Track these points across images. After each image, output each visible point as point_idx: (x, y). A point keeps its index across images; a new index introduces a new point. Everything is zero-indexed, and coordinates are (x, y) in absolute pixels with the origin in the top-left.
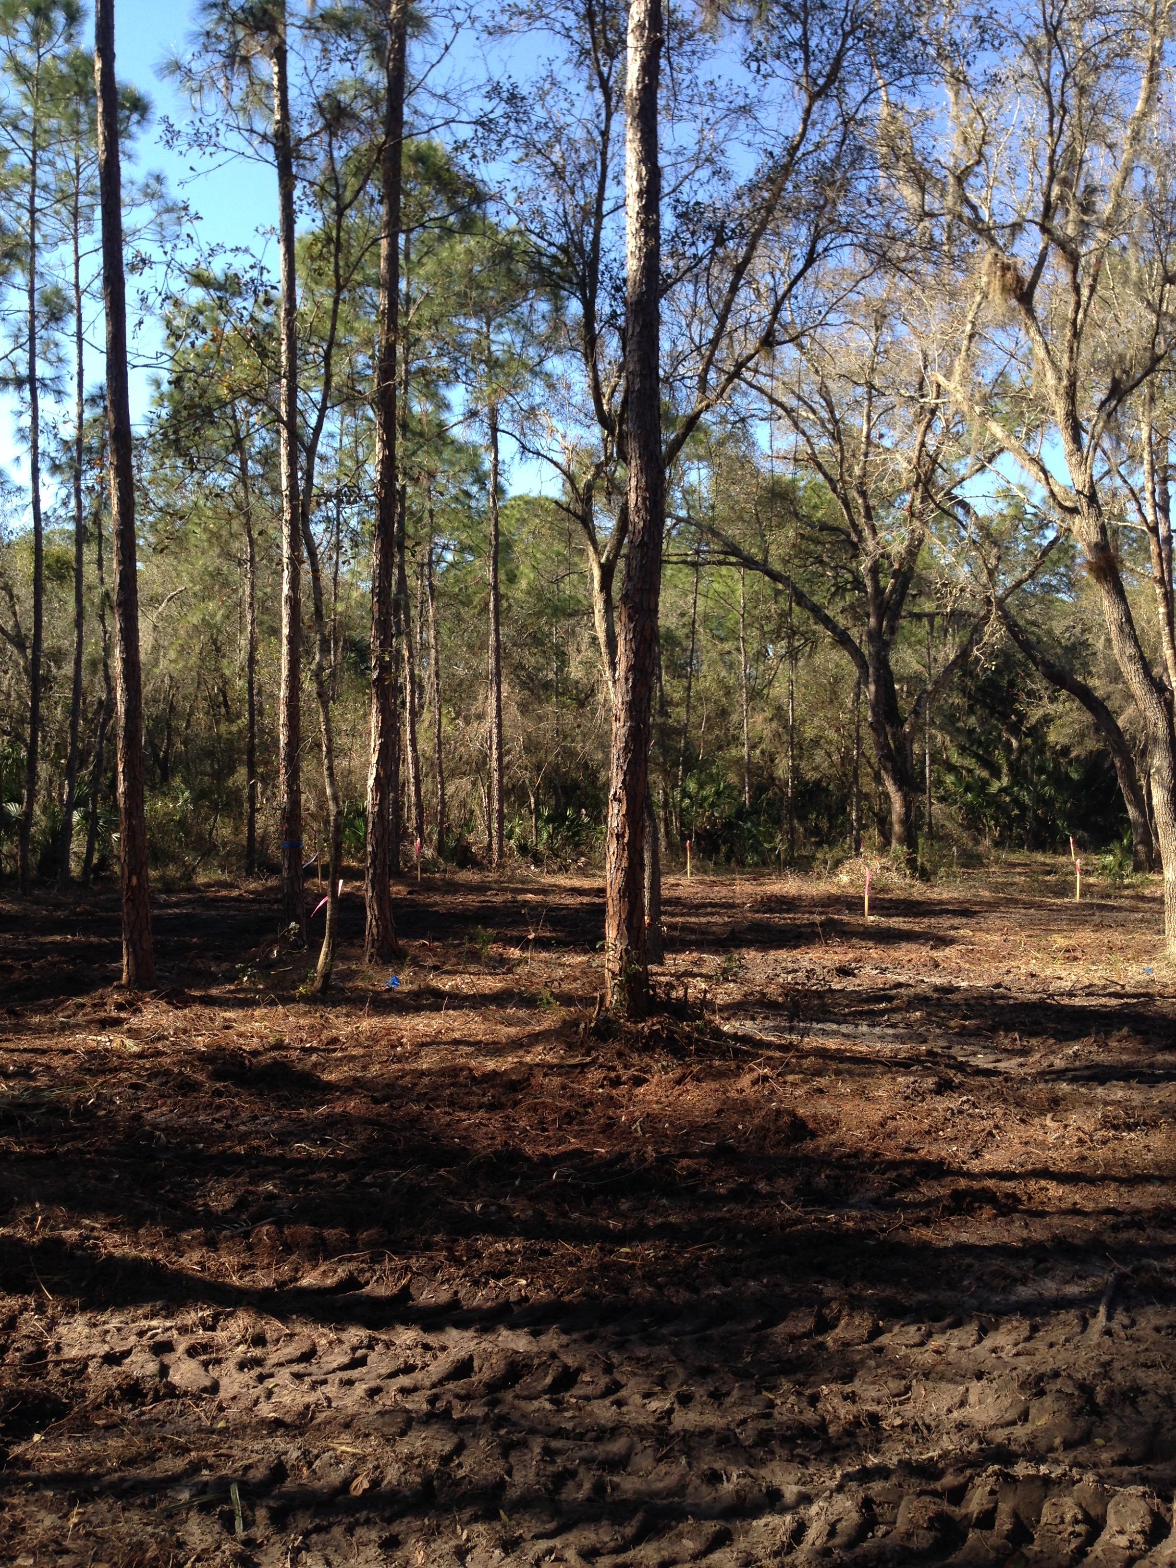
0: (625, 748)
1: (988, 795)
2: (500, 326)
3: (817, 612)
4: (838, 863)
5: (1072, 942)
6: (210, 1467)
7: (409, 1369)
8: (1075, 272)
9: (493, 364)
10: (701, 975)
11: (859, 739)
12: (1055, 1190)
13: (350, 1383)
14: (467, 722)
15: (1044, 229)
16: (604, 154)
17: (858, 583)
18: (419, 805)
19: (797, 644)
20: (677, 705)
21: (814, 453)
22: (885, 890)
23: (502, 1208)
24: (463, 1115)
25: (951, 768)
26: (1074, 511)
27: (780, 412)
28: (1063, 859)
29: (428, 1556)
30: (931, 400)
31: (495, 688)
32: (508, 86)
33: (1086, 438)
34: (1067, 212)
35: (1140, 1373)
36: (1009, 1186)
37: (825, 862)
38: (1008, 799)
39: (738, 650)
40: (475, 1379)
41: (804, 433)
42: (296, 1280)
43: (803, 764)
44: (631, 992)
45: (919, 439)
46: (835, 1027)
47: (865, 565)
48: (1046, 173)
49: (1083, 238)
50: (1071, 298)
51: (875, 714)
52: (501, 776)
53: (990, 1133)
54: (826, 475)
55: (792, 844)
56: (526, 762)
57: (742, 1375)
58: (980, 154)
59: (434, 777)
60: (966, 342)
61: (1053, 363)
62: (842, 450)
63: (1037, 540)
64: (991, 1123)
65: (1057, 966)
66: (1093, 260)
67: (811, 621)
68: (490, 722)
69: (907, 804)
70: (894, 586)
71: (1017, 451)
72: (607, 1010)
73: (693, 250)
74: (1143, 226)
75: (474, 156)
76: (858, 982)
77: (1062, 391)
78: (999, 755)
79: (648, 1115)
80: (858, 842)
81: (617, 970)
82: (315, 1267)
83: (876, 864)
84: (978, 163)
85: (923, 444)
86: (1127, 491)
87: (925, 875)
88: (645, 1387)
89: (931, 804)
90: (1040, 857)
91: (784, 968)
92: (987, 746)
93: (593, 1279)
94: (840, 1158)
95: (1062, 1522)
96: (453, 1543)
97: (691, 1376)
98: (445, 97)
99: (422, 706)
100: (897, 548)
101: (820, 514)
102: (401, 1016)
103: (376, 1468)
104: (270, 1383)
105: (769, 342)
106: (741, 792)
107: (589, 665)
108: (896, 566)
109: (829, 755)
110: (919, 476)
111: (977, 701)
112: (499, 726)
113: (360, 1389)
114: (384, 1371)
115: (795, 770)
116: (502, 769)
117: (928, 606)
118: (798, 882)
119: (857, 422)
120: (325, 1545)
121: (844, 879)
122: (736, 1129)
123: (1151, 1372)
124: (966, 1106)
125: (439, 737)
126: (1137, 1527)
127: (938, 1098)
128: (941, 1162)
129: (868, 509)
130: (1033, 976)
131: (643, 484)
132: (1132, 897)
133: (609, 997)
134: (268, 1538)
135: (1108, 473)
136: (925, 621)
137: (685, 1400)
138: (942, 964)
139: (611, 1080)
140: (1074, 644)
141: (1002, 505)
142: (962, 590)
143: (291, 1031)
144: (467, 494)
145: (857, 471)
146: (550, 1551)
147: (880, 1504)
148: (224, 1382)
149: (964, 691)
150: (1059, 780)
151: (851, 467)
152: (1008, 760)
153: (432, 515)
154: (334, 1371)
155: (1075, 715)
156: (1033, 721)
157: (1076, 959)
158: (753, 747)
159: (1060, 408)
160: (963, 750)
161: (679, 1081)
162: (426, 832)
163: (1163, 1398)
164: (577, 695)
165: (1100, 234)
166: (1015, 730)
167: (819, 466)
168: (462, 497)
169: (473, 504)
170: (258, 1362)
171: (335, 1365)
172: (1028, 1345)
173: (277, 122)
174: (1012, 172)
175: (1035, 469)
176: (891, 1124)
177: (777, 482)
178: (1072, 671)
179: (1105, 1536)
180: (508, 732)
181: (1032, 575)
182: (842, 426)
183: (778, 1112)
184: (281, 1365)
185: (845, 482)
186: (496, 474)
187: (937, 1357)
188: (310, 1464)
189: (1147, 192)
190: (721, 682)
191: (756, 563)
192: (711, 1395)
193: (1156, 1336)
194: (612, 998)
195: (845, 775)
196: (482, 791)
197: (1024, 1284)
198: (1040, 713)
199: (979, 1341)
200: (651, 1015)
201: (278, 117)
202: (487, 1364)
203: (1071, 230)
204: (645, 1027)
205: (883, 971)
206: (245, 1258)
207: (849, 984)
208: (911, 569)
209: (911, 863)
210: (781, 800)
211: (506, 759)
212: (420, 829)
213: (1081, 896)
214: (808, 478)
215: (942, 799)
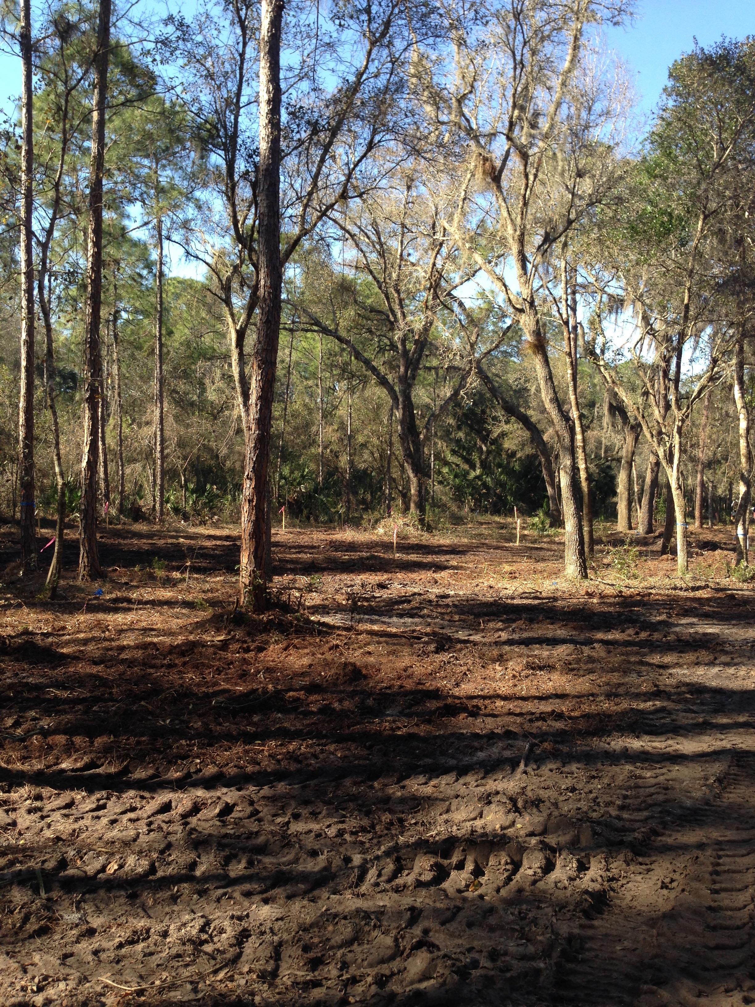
0: (255, 447)
1: (467, 480)
2: (164, 166)
3: (367, 362)
4: (377, 521)
5: (514, 568)
6: (21, 862)
7: (133, 809)
8: (526, 166)
9: (161, 191)
10: (296, 588)
11: (391, 444)
12: (499, 703)
13: (98, 818)
14: (140, 427)
15: (509, 138)
16: (241, 68)
17: (393, 346)
18: (106, 480)
19: (354, 383)
20: (277, 420)
21: (368, 264)
22: (405, 538)
23: (182, 722)
24: (152, 671)
25: (446, 463)
26: (521, 311)
27: (347, 235)
28: (510, 520)
29: (155, 900)
30: (439, 236)
31: (159, 405)
32: (178, 17)
33: (529, 266)
34: (522, 128)
35: (541, 792)
36: (475, 702)
37: (370, 520)
38: (480, 483)
39: (317, 385)
40: (173, 812)
41: (362, 251)
42: (57, 764)
43: (357, 458)
44: (256, 596)
45: (432, 261)
46: (377, 617)
47: (397, 335)
48: (511, 103)
49: (532, 145)
50: (524, 181)
51: (403, 429)
52: (162, 463)
53: (465, 674)
54: (374, 278)
55: (348, 509)
56: (179, 454)
57: (328, 803)
58: (472, 87)
59: (117, 462)
60: (461, 203)
61: (512, 220)
62: (385, 263)
63: (500, 324)
64: (466, 668)
65: (505, 581)
66: (537, 160)
67: (364, 369)
68: (155, 428)
69: (420, 485)
70: (415, 349)
71: (489, 272)
72: (242, 607)
73: (298, 136)
74: (566, 138)
75: (155, 60)
76: (390, 592)
77: (516, 238)
78: (475, 456)
79: (268, 668)
80: (389, 507)
81: (247, 583)
82: (69, 756)
83: (401, 522)
84: (471, 92)
85: (434, 264)
86: (552, 299)
87: (429, 529)
88: (273, 811)
89: (434, 485)
90: (497, 519)
91: (345, 584)
92: (469, 451)
93: (240, 758)
94: (381, 689)
95: (500, 864)
96: (170, 893)
97: (299, 805)
98: (139, 24)
99: (109, 415)
100: (418, 326)
101: (369, 301)
102: (105, 613)
103: (121, 858)
104: (48, 820)
105: (344, 196)
106: (317, 476)
107: (220, 391)
108: (417, 337)
109: (372, 453)
110: (431, 284)
111: (463, 423)
112: (162, 430)
113: (104, 821)
114: (118, 811)
115: (351, 462)
116: (164, 458)
117: (435, 362)
118: (353, 533)
119: (394, 244)
120: (94, 900)
121: (381, 531)
122: (320, 675)
123: (547, 791)
124: (452, 659)
125: (120, 436)
126: (538, 865)
127: (437, 656)
128: (438, 690)
129: (401, 301)
130: (491, 587)
131: (268, 284)
132: (548, 543)
133: (242, 600)
134: (60, 897)
135: (542, 286)
136: (433, 372)
137: (296, 817)
138: (439, 581)
139: (244, 649)
140: (520, 389)
141: (480, 302)
142: (455, 355)
143: (33, 622)
144: (140, 276)
145: (394, 276)
146: (225, 894)
147: (405, 860)
148: (19, 821)
149: (454, 415)
150: (509, 472)
151: (390, 274)
152: (480, 458)
153: (116, 288)
154: (87, 812)
155: (520, 432)
156: (495, 435)
157: (515, 578)
158: (325, 448)
159: (515, 248)
160: (454, 452)
161: (285, 649)
162: (112, 498)
163: (553, 804)
164: (212, 411)
165: (541, 144)
166: (484, 439)
167: (371, 272)
168: (136, 277)
169: (144, 282)
170: (40, 809)
171: (87, 809)
172: (483, 781)
173: (22, 27)
174: (490, 98)
175: (500, 284)
176: (410, 671)
177: (344, 279)
178: (519, 406)
179: (522, 870)
180: (167, 433)
181: (497, 346)
182: (385, 247)
183: (346, 664)
184: (53, 810)
185: (386, 283)
186: (161, 263)
187: (435, 789)
188: (81, 858)
189: (569, 117)
190: (305, 405)
191: (330, 331)
192: (311, 813)
193: (550, 773)
194: (243, 600)
195: (382, 466)
196: (150, 472)
197: (481, 751)
198: (499, 430)
199: (457, 780)
200: (268, 610)
201: (23, 24)
202: (180, 805)
203: (524, 140)
204: (264, 617)
205: (405, 585)
206: (24, 753)
207: (385, 594)
208: (425, 339)
209: (421, 521)
210: (342, 481)
211: (166, 452)
212: (107, 496)
213: (521, 541)
214: (364, 278)
215: (440, 483)
